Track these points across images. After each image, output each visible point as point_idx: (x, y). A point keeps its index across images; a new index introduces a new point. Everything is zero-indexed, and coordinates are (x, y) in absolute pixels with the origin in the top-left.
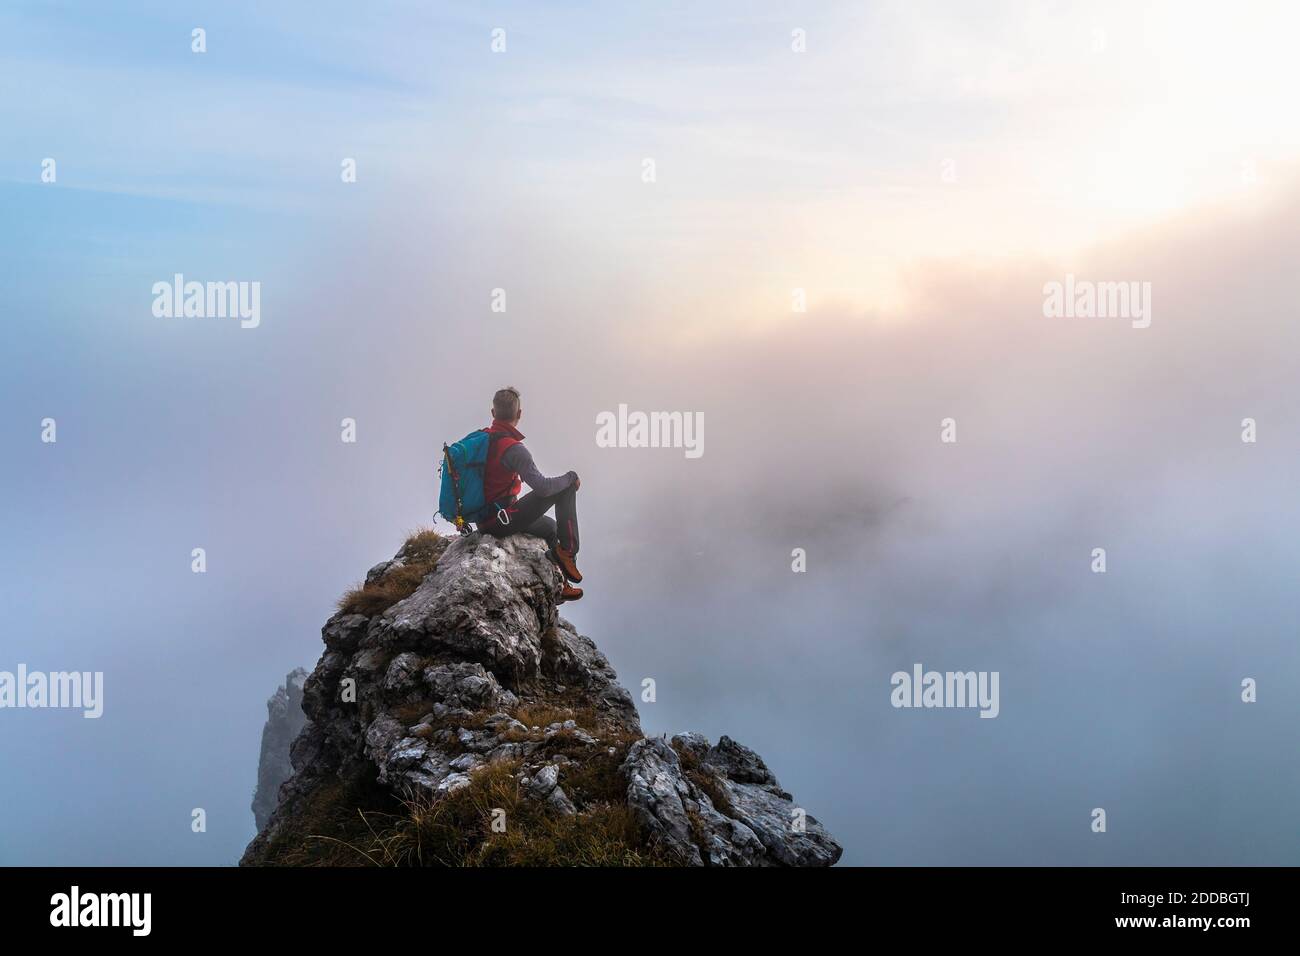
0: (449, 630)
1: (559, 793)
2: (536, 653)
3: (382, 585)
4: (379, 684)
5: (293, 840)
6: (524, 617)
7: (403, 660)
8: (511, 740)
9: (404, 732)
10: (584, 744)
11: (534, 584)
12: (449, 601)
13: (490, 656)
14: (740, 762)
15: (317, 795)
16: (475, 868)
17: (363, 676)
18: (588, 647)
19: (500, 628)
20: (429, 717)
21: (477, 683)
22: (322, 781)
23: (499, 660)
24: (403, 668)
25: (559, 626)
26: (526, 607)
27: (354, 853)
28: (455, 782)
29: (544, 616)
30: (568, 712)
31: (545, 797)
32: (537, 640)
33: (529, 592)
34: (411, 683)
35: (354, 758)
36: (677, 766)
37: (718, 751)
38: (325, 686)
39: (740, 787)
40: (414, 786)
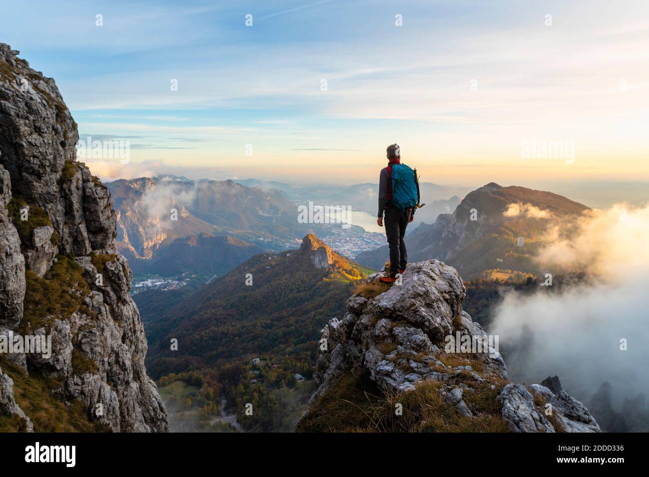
0: (406, 310)
1: (463, 404)
2: (450, 328)
3: (374, 284)
4: (372, 332)
5: (331, 398)
6: (444, 308)
7: (383, 322)
8: (436, 371)
9: (383, 357)
10: (476, 380)
11: (450, 292)
12: (406, 296)
13: (426, 327)
14: (572, 408)
15: (342, 379)
16: (418, 433)
17: (365, 327)
18: (478, 328)
19: (432, 312)
20: (395, 352)
21: (419, 339)
22: (344, 373)
23: (430, 329)
24: (383, 326)
25: (462, 315)
26: (445, 303)
27: (359, 411)
28: (408, 387)
29: (455, 309)
30: (467, 362)
31: (455, 404)
32: (450, 321)
33: (447, 296)
34: (387, 334)
35: (359, 365)
36: (532, 403)
37: (558, 399)
38: (348, 329)
39: (571, 422)
40: (387, 384)
